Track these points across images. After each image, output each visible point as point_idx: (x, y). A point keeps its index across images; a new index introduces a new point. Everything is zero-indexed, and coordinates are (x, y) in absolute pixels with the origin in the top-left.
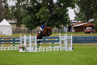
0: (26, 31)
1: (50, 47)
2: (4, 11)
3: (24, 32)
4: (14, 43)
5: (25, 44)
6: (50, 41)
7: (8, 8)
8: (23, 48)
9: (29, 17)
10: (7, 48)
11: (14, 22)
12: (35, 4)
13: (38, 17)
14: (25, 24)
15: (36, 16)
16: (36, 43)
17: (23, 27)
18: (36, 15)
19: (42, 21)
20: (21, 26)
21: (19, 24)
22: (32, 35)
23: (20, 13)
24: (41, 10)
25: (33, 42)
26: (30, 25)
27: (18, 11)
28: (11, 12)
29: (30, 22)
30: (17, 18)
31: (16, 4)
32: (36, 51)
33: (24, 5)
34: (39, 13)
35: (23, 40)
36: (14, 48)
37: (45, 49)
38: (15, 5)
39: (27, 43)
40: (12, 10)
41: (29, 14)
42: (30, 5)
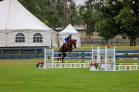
0: (99, 41)
1: (136, 64)
2: (69, 13)
3: (97, 43)
4: (83, 58)
5: (98, 60)
6: (135, 56)
7: (74, 9)
8: (96, 65)
9: (104, 21)
10: (73, 65)
11: (83, 29)
12: (113, 3)
13: (117, 22)
14: (98, 31)
15: (114, 21)
16: (114, 59)
17: (96, 36)
18: (114, 18)
19: (123, 27)
20: (92, 35)
21: (89, 31)
22: (108, 47)
23: (91, 16)
24: (122, 12)
25: (110, 57)
26: (106, 32)
27: (89, 12)
28: (78, 15)
29: (106, 29)
30: (87, 22)
31: (87, 3)
32: (114, 70)
33: (98, 5)
34: (118, 16)
35: (95, 53)
36: (83, 65)
37: (128, 68)
38: (84, 5)
39: (102, 58)
40: (80, 11)
41: (105, 17)
42: (106, 4)
